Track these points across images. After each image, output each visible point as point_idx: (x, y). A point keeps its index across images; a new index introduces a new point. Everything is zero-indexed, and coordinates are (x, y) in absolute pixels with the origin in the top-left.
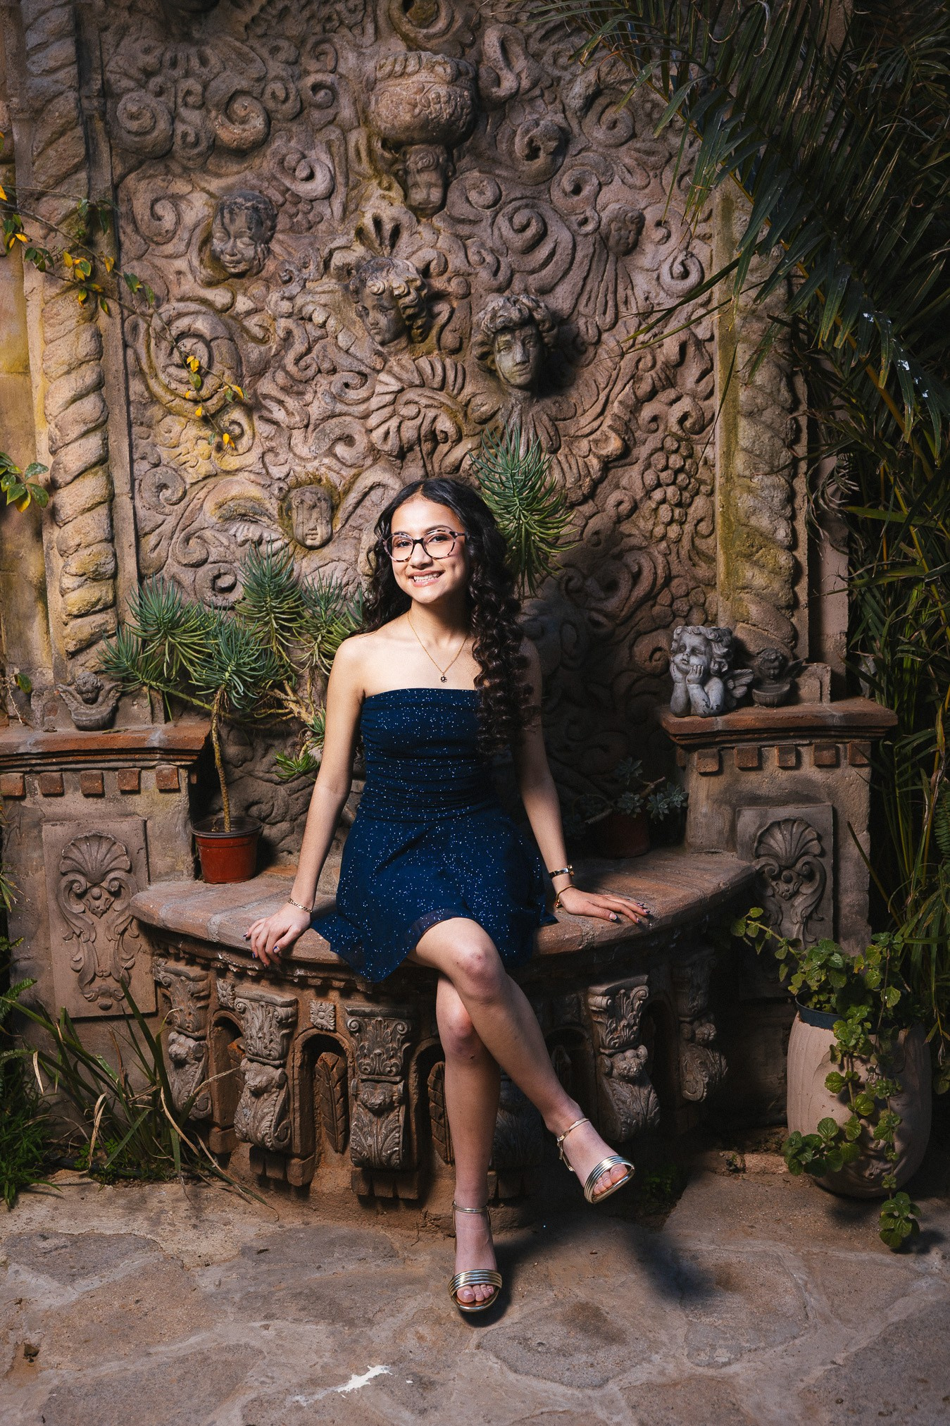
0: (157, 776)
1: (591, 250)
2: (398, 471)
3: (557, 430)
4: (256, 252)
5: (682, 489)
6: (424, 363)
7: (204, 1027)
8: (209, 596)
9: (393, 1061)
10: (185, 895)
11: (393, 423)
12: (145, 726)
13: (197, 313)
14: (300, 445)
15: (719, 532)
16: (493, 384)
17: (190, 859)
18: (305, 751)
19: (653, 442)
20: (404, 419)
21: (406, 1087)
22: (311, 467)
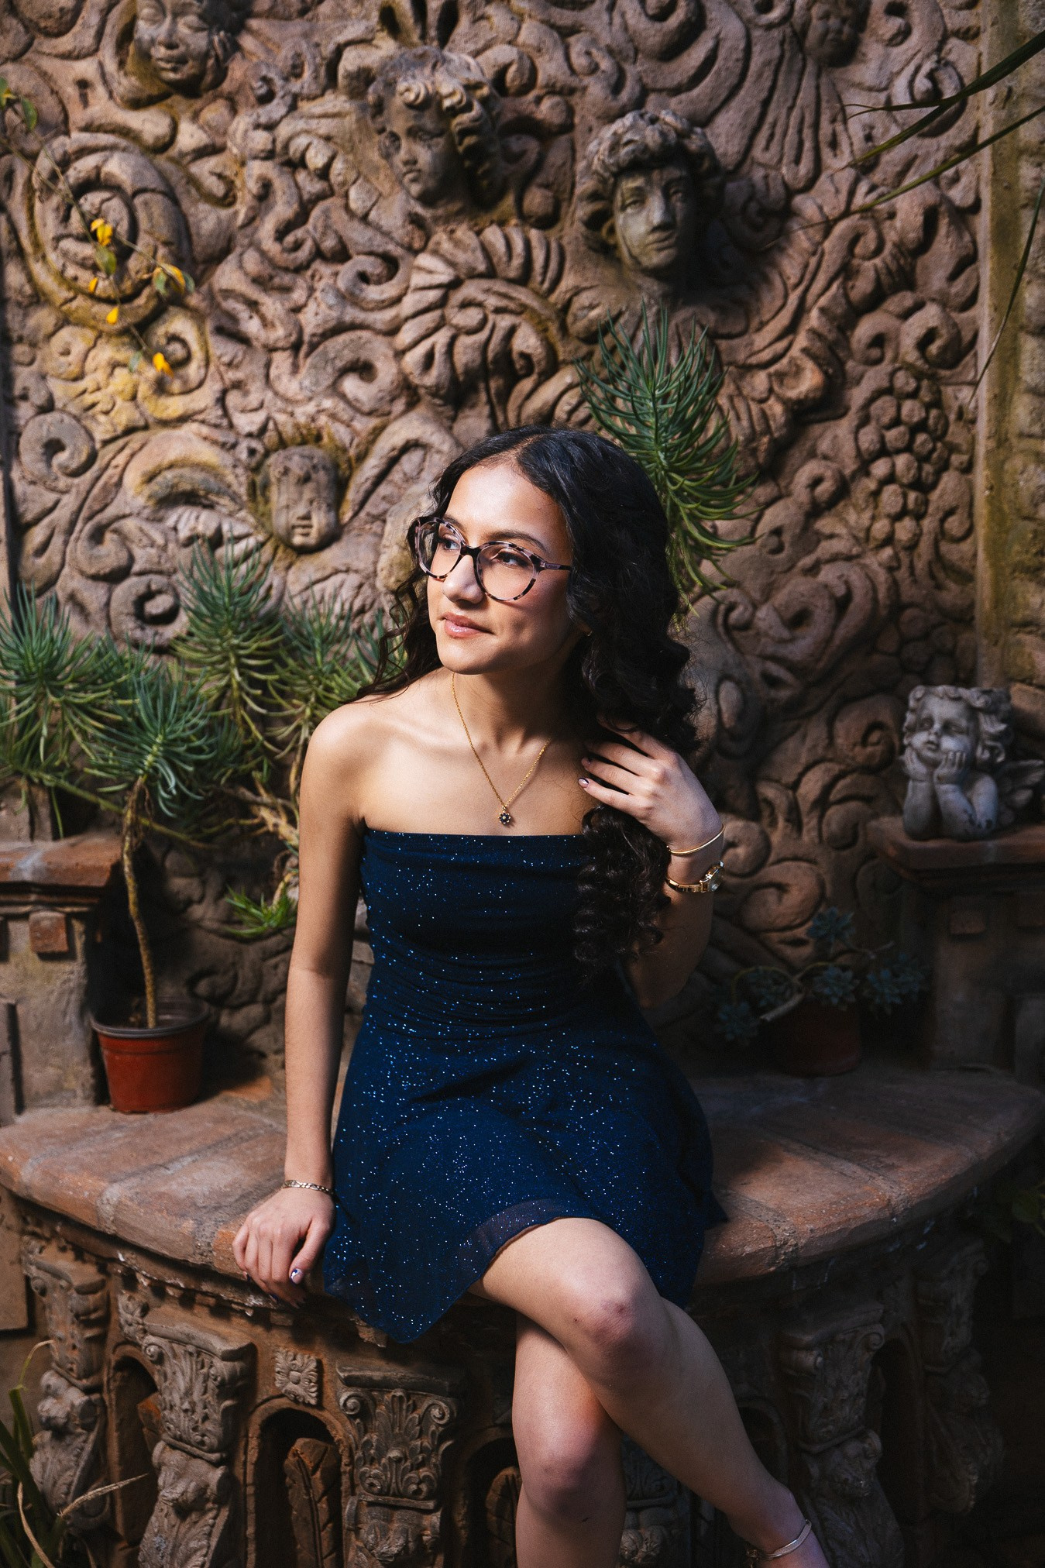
0: (32, 930)
1: (777, 52)
2: (448, 424)
3: (718, 354)
4: (211, 42)
5: (923, 459)
6: (493, 235)
7: (99, 1370)
8: (129, 626)
9: (424, 1472)
10: (72, 1138)
11: (441, 338)
12: (19, 844)
13: (113, 148)
14: (285, 379)
15: (981, 531)
16: (610, 273)
17: (87, 1070)
18: (284, 891)
19: (873, 379)
20: (458, 332)
21: (447, 1521)
22: (302, 413)
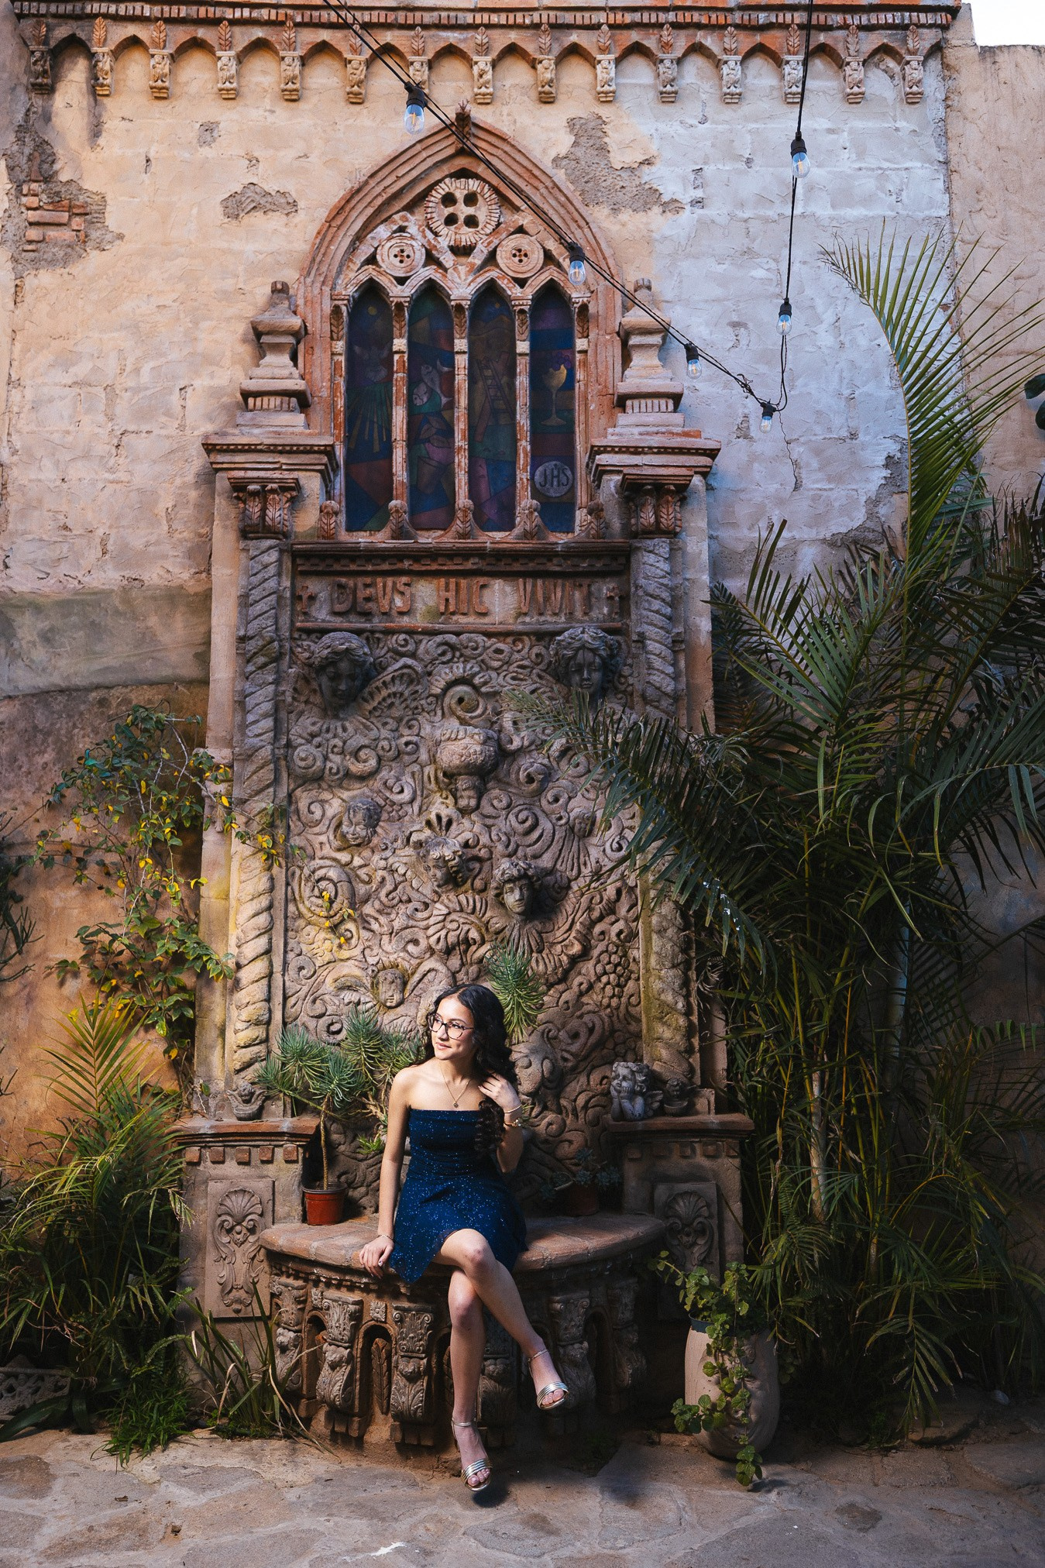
0: (284, 1152)
1: (564, 834)
2: (444, 962)
3: (542, 939)
4: (367, 833)
5: (620, 976)
6: (462, 898)
7: (301, 1323)
8: (325, 1036)
9: (421, 1343)
10: (295, 1231)
11: (443, 933)
12: (279, 1119)
13: (330, 866)
14: (386, 945)
15: (642, 1003)
16: (503, 912)
17: (300, 1208)
19: (601, 947)
20: (449, 930)
21: (429, 1362)
22: (392, 958)
